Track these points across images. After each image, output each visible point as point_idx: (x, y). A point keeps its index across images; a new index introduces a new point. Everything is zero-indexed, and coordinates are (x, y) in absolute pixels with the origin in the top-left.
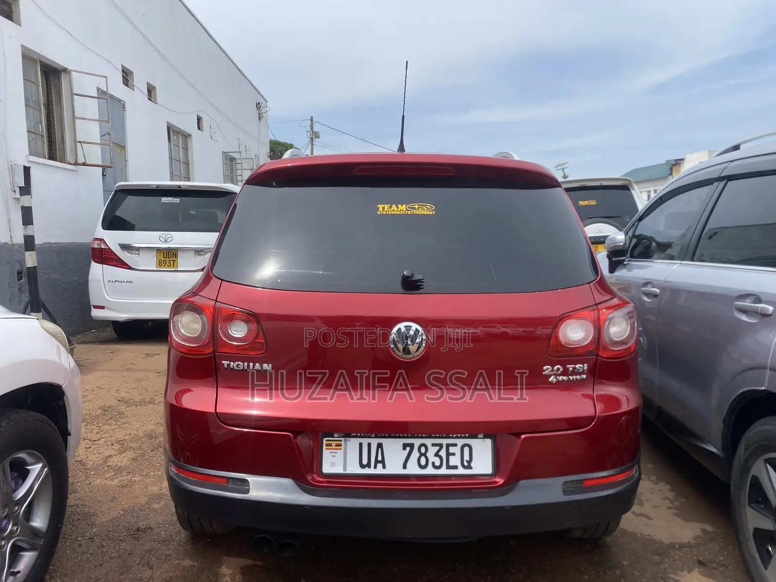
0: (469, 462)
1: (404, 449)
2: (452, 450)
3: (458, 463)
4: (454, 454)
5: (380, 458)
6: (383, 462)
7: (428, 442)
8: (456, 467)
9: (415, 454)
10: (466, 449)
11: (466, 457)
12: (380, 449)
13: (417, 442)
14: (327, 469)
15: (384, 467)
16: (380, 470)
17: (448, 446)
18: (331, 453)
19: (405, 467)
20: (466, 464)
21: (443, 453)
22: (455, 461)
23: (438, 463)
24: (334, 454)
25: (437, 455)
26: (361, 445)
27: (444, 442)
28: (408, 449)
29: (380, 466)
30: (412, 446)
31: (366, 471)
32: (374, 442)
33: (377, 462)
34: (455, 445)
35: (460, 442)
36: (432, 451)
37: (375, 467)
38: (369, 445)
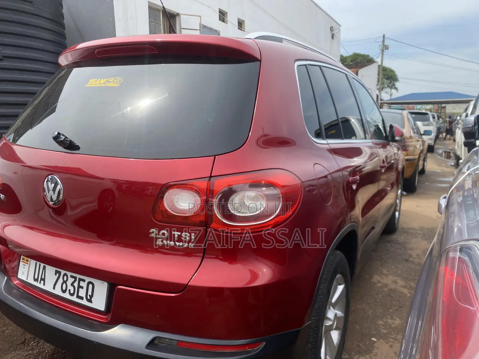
0: (91, 296)
1: (56, 275)
2: (82, 284)
3: (84, 296)
4: (82, 288)
5: (43, 277)
6: (44, 280)
7: (69, 274)
8: (82, 298)
9: (61, 281)
10: (91, 286)
11: (90, 293)
12: (44, 271)
13: (63, 272)
14: (20, 276)
15: (44, 284)
16: (41, 286)
17: (80, 280)
19: (54, 288)
20: (89, 298)
21: (76, 285)
22: (82, 293)
23: (72, 292)
24: (24, 266)
25: (72, 284)
26: (36, 266)
27: (78, 276)
29: (42, 282)
30: (60, 273)
31: (36, 284)
32: (42, 265)
33: (42, 279)
34: (84, 281)
35: (88, 279)
36: (71, 280)
37: (40, 282)
38: (40, 265)
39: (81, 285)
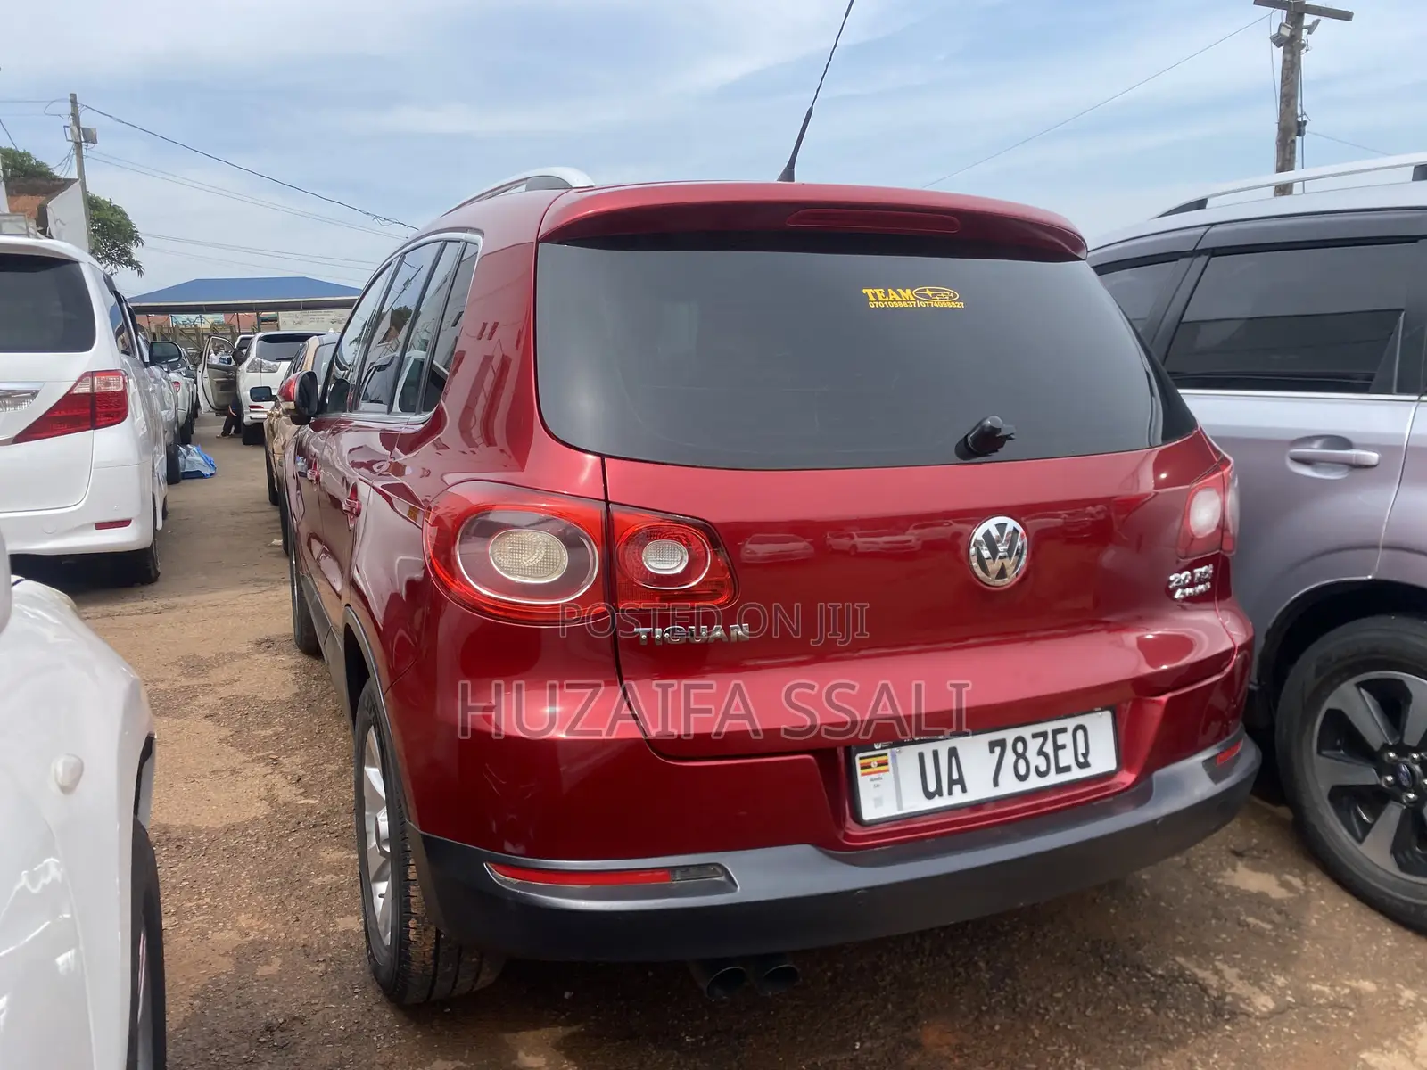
0: (1085, 755)
1: (992, 751)
2: (1061, 739)
3: (1071, 762)
4: (1063, 747)
5: (955, 776)
6: (961, 781)
7: (1026, 732)
8: (1068, 769)
9: (1010, 757)
10: (1080, 734)
11: (1081, 750)
12: (954, 759)
13: (1009, 735)
14: (869, 812)
15: (964, 790)
16: (958, 798)
17: (1055, 732)
18: (872, 780)
19: (996, 783)
20: (1081, 760)
21: (1049, 748)
22: (1066, 758)
23: (1043, 768)
24: (878, 782)
25: (1041, 752)
26: (921, 756)
27: (1049, 727)
28: (998, 750)
29: (957, 788)
30: (1002, 743)
31: (938, 802)
32: (943, 747)
33: (951, 783)
34: (1064, 730)
35: (1070, 723)
36: (1034, 744)
37: (950, 793)
38: (936, 754)
39: (1060, 742)
